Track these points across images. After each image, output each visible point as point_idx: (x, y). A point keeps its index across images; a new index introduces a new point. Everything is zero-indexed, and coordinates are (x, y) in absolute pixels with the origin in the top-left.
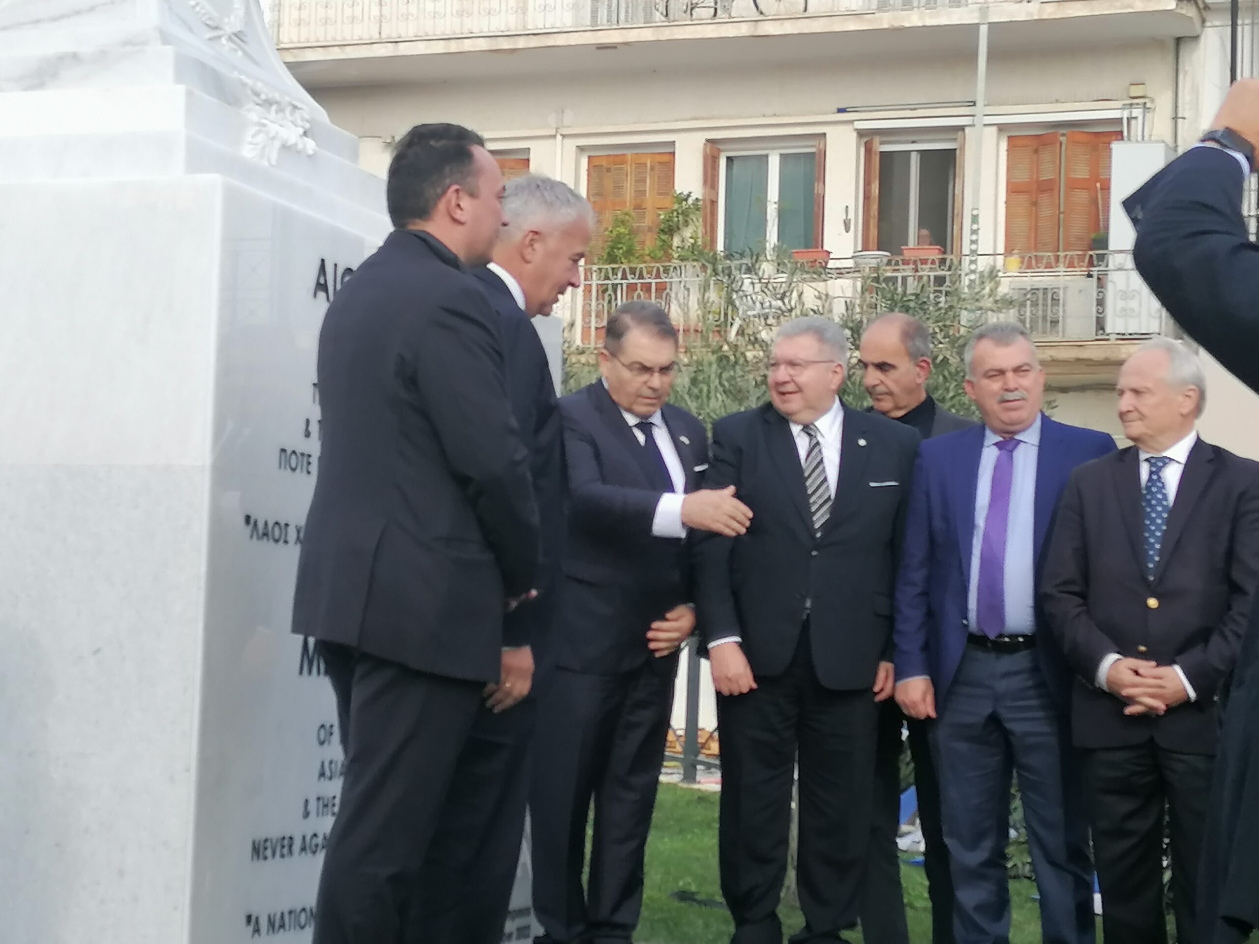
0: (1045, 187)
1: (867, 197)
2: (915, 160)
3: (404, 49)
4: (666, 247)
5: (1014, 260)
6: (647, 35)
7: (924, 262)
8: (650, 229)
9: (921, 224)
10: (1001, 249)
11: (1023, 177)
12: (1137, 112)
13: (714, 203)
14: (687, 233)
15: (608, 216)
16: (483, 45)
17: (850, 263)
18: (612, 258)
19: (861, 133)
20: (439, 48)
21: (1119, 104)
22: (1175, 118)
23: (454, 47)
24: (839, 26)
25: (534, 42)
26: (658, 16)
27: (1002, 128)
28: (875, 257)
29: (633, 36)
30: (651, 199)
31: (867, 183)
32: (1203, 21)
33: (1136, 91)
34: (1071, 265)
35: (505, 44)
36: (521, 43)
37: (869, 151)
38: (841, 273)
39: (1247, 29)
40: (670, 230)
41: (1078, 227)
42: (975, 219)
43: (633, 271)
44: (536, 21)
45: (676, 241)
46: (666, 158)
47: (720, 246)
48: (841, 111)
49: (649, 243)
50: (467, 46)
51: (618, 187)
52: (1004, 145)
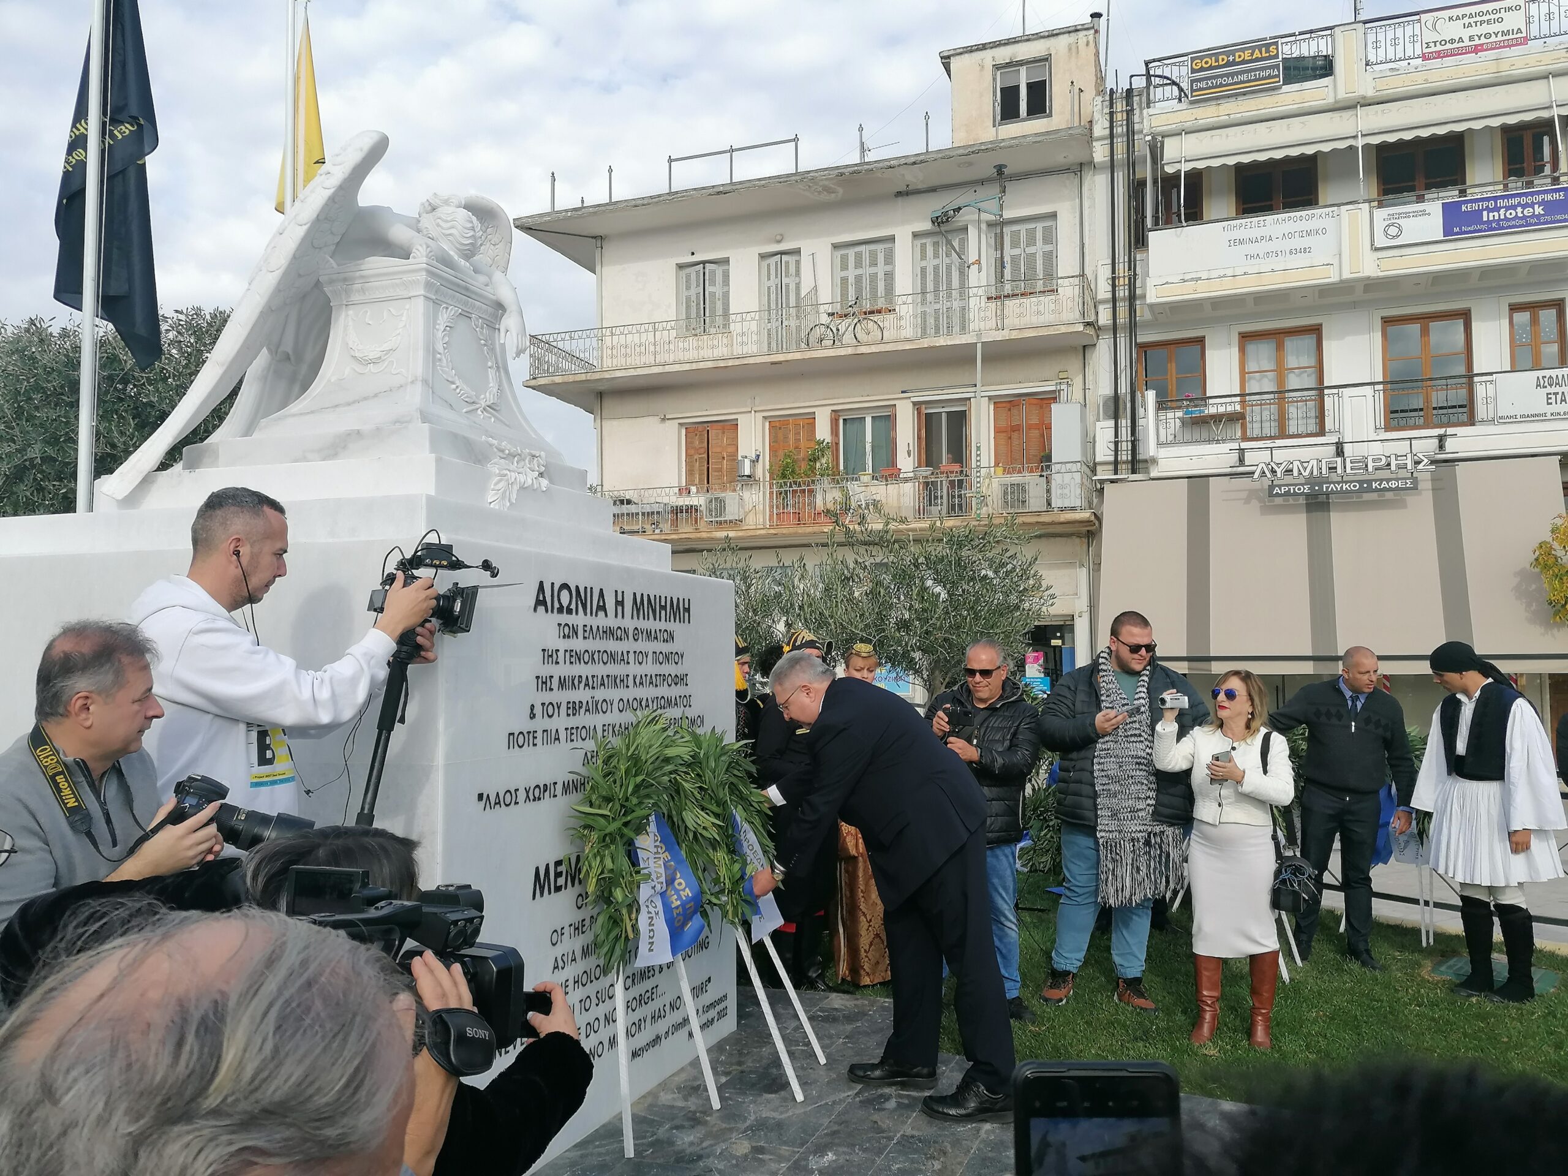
0: (1016, 429)
1: (919, 438)
2: (944, 417)
3: (668, 369)
4: (813, 469)
5: (1000, 470)
6: (798, 356)
7: (952, 472)
8: (803, 460)
9: (948, 452)
10: (992, 464)
11: (1003, 424)
12: (1063, 387)
13: (837, 444)
14: (824, 461)
15: (781, 454)
16: (710, 365)
17: (911, 475)
18: (784, 476)
19: (914, 404)
20: (687, 367)
21: (1054, 383)
22: (1085, 389)
23: (694, 366)
24: (900, 347)
25: (737, 362)
26: (803, 345)
27: (990, 398)
28: (926, 471)
29: (790, 357)
30: (803, 444)
31: (919, 430)
32: (1098, 336)
33: (1062, 375)
34: (1032, 471)
35: (722, 364)
36: (730, 363)
37: (919, 413)
38: (906, 480)
39: (1123, 339)
40: (815, 460)
41: (1034, 451)
42: (978, 448)
43: (795, 483)
44: (738, 350)
45: (818, 465)
46: (811, 421)
47: (842, 468)
48: (903, 392)
49: (804, 466)
50: (702, 365)
51: (786, 437)
52: (992, 407)
